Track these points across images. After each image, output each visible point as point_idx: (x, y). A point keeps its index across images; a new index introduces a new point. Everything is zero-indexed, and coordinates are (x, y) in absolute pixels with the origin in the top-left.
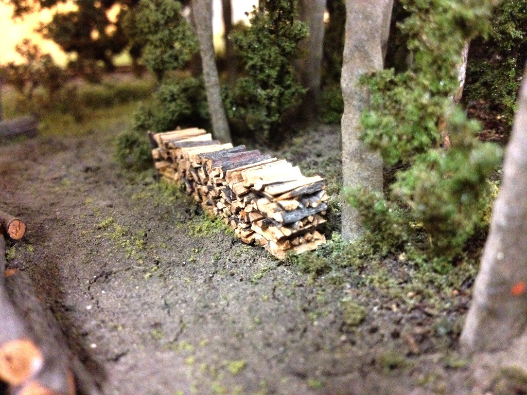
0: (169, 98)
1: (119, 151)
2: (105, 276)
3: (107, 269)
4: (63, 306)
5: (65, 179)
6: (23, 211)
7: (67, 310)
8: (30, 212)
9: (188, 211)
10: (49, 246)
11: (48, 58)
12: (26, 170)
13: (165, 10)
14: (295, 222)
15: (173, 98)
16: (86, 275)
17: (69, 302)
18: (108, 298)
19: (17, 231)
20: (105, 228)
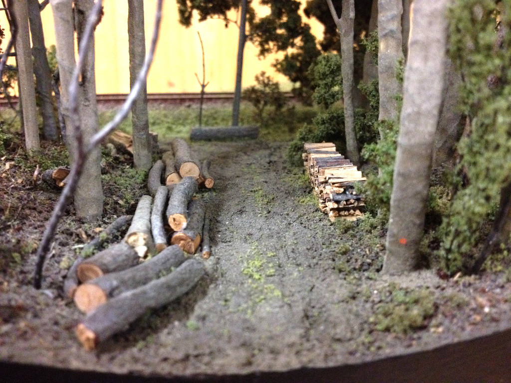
0: (321, 122)
1: (289, 152)
2: (241, 212)
3: (244, 210)
4: (216, 220)
5: (253, 165)
6: (221, 177)
7: (217, 222)
8: (224, 178)
9: (305, 192)
10: (224, 195)
11: (276, 85)
12: (237, 157)
13: (331, 65)
14: (341, 201)
15: (323, 122)
16: (234, 209)
17: (219, 219)
18: (237, 220)
19: (209, 184)
20: (255, 191)
